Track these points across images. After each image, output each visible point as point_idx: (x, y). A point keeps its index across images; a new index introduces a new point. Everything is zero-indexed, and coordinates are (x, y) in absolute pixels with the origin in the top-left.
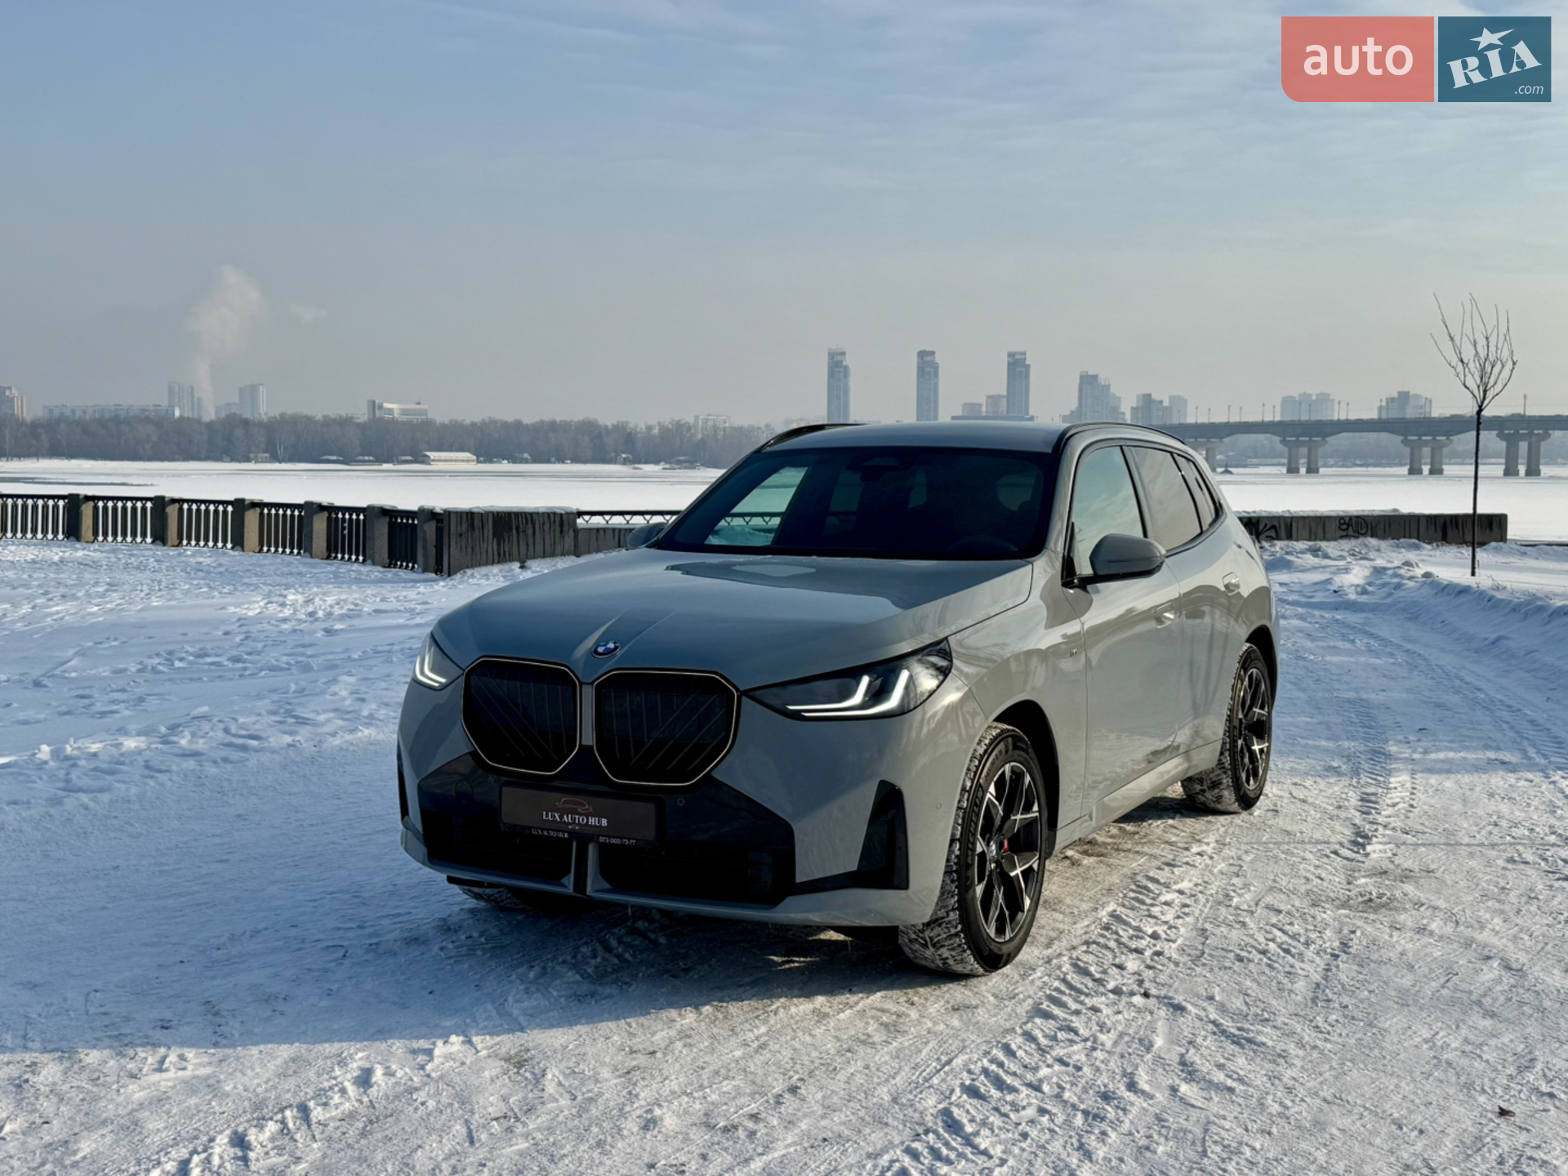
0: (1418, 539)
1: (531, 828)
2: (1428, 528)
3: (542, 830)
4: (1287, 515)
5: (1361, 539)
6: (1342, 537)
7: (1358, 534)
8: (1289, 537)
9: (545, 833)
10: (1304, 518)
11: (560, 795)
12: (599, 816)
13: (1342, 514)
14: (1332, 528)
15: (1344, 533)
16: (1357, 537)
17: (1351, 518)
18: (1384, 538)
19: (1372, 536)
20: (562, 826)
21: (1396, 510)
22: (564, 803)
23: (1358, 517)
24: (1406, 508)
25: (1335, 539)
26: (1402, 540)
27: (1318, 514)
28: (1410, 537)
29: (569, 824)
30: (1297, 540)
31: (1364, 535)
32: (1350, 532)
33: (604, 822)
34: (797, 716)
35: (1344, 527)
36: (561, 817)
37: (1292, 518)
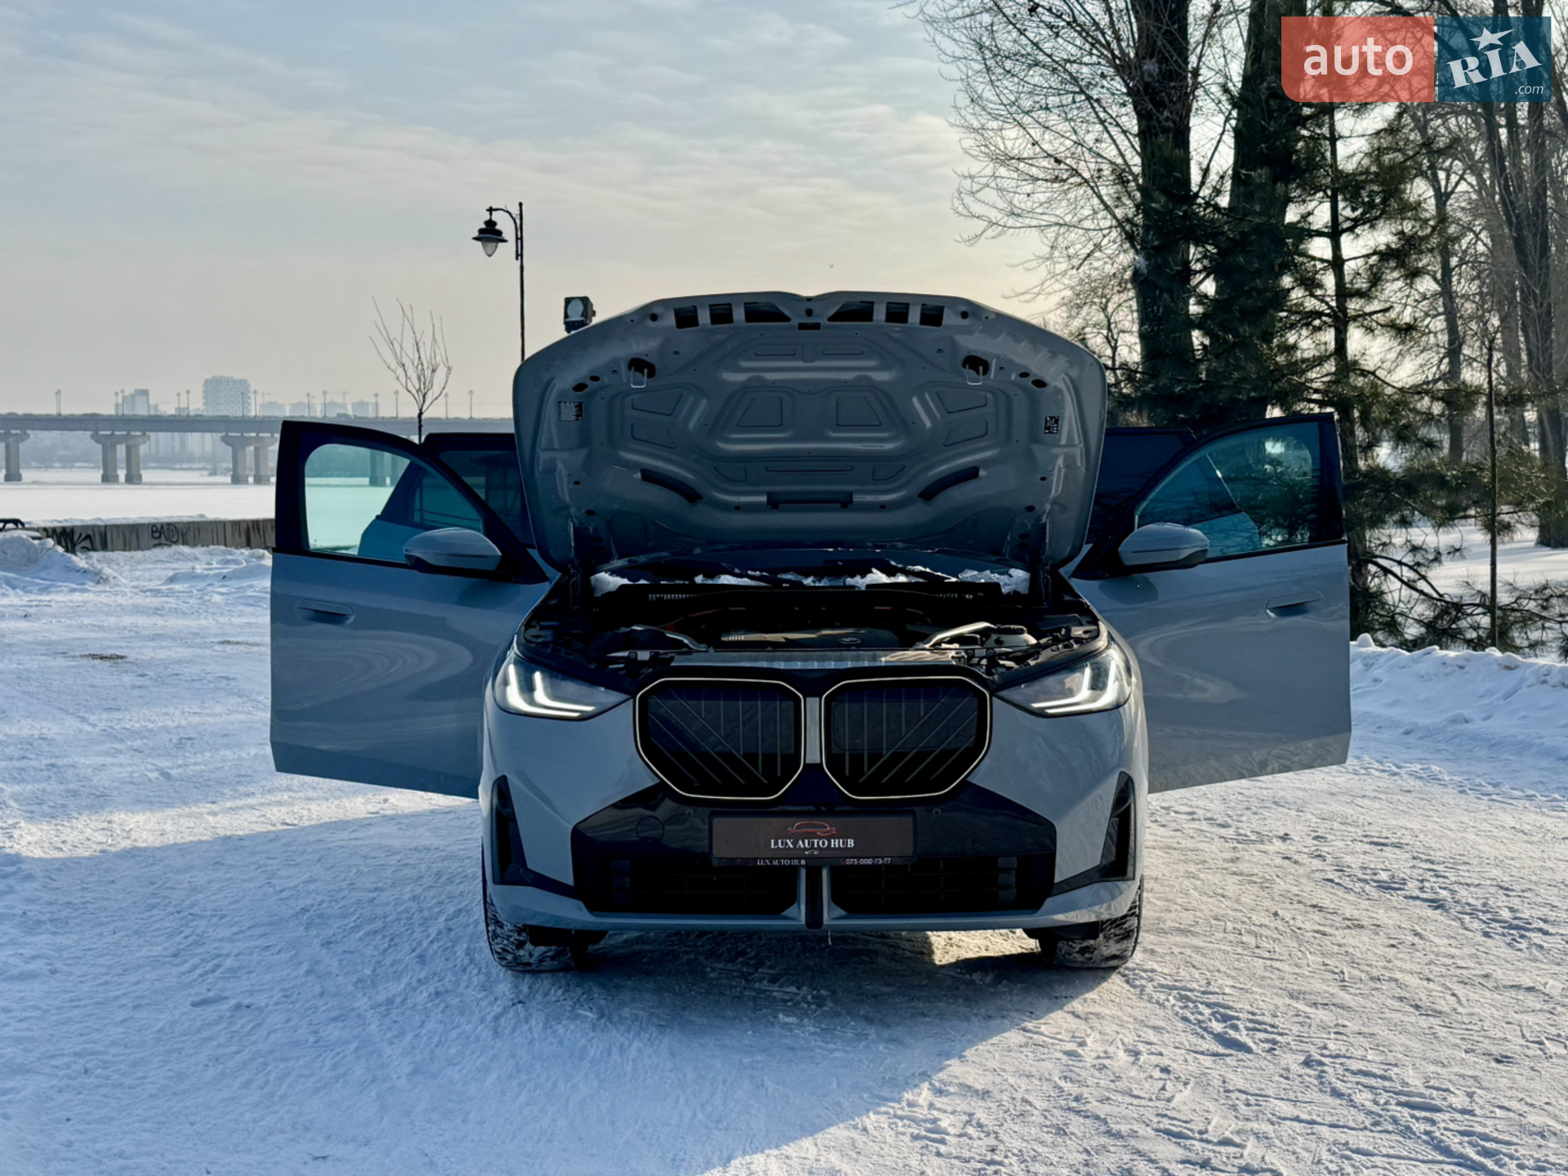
0: (226, 545)
1: (756, 859)
2: (233, 535)
3: (771, 860)
4: (100, 523)
5: (174, 548)
6: (155, 546)
7: (171, 542)
8: (105, 547)
9: (776, 863)
10: (117, 527)
11: (794, 819)
12: (845, 837)
13: (154, 521)
14: (145, 536)
15: (157, 542)
16: (169, 546)
17: (162, 525)
18: (194, 545)
19: (183, 544)
20: (798, 854)
21: (202, 516)
22: (798, 828)
23: (169, 524)
24: (212, 515)
25: (148, 548)
26: (212, 547)
27: (131, 522)
28: (218, 544)
29: (805, 849)
30: (113, 550)
31: (176, 543)
32: (163, 540)
33: (851, 843)
34: (1041, 714)
35: (157, 535)
36: (795, 843)
37: (106, 526)
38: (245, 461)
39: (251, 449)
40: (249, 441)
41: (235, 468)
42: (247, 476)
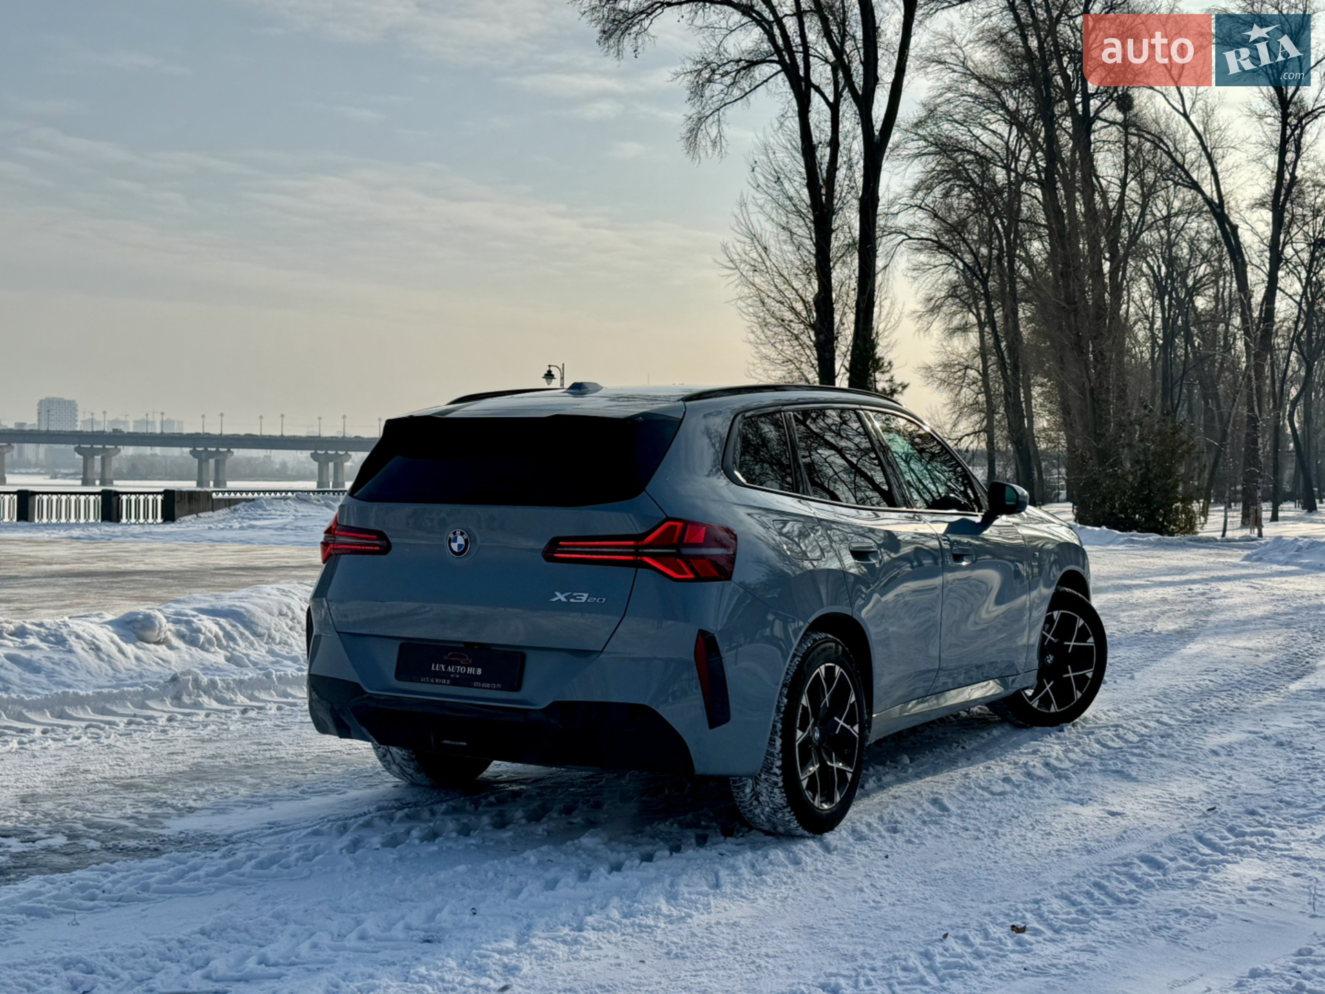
38: (93, 467)
39: (98, 458)
40: (97, 452)
41: (85, 473)
42: (95, 480)
